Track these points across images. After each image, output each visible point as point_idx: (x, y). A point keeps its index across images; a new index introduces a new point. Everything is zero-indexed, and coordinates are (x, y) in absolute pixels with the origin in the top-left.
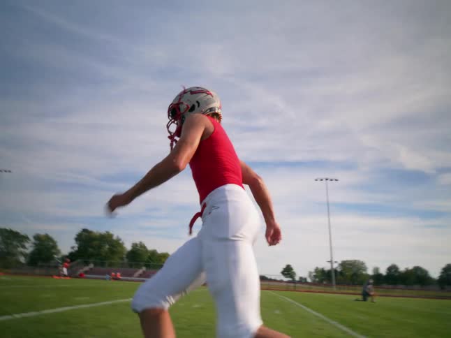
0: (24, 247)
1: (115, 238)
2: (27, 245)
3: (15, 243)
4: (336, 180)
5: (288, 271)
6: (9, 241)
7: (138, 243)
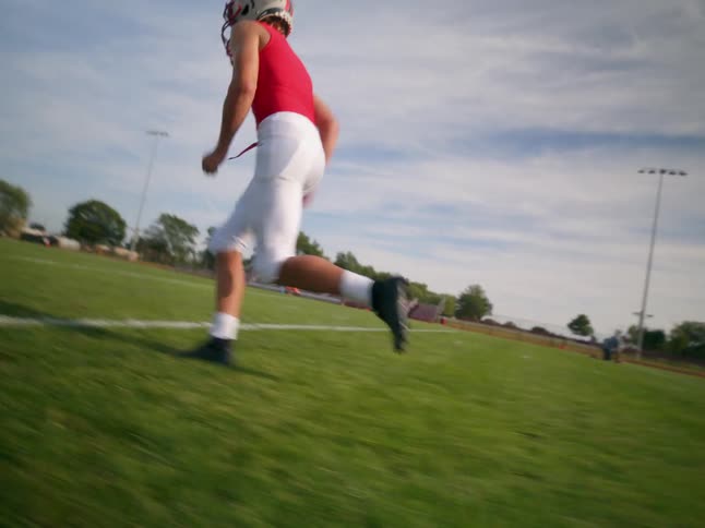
0: (192, 241)
1: (311, 242)
2: (196, 239)
3: (181, 235)
4: (682, 174)
5: (580, 324)
6: (173, 232)
7: (346, 253)
